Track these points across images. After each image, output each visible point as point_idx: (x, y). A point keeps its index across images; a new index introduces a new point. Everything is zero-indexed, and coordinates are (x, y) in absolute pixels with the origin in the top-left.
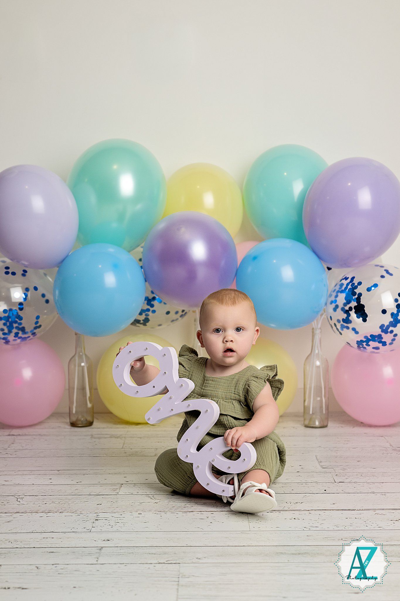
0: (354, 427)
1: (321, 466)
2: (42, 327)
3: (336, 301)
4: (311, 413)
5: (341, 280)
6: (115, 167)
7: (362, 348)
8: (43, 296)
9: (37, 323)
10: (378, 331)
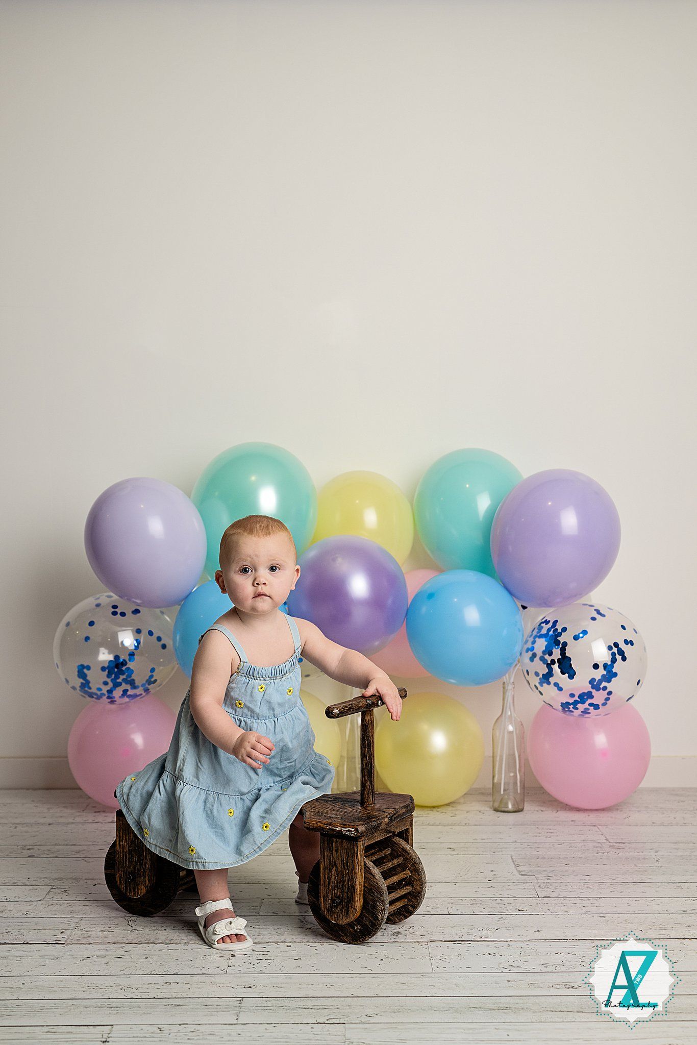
0: (557, 811)
1: (519, 872)
2: (158, 681)
3: (533, 648)
4: (502, 793)
5: (540, 624)
6: (253, 478)
7: (568, 712)
8: (159, 639)
9: (152, 676)
10: (588, 688)
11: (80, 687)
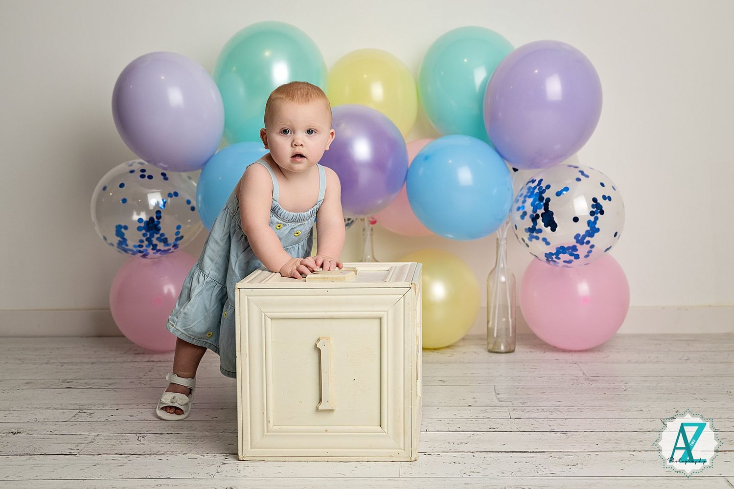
0: (545, 352)
1: (499, 399)
2: (185, 238)
3: (524, 207)
4: (495, 336)
5: (528, 184)
6: (267, 54)
7: (551, 262)
8: (189, 202)
9: (177, 233)
10: (573, 242)
11: (118, 244)
